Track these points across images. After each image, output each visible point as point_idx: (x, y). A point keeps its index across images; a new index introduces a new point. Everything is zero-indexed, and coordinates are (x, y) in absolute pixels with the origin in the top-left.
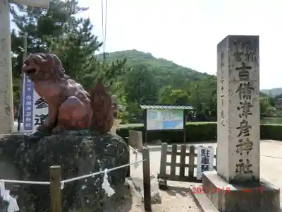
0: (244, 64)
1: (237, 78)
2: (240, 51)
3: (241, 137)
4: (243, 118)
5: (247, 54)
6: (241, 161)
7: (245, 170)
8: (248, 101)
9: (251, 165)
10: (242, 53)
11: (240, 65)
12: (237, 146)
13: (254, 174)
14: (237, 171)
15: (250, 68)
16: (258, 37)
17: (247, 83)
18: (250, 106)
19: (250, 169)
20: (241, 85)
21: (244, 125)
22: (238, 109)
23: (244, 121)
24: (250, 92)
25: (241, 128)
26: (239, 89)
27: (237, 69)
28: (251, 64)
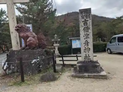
0: (85, 20)
1: (83, 25)
3: (85, 47)
4: (86, 39)
5: (86, 16)
6: (86, 55)
7: (88, 58)
8: (88, 33)
9: (90, 57)
10: (84, 16)
11: (83, 20)
12: (84, 50)
14: (85, 59)
15: (88, 21)
16: (91, 8)
17: (87, 26)
18: (88, 35)
20: (85, 27)
21: (87, 42)
22: (84, 36)
23: (86, 41)
24: (88, 29)
25: (85, 43)
26: (84, 29)
27: (83, 22)
28: (88, 19)
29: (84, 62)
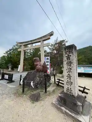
1: (66, 60)
3: (68, 80)
5: (70, 52)
6: (68, 88)
8: (70, 67)
9: (72, 91)
10: (67, 51)
11: (67, 55)
12: (67, 82)
13: (73, 94)
14: (67, 91)
15: (71, 56)
17: (69, 61)
18: (71, 69)
20: (68, 62)
22: (67, 70)
23: (69, 74)
24: (71, 64)
25: (68, 76)
26: (67, 63)
27: (66, 57)
28: (71, 54)
29: (66, 94)
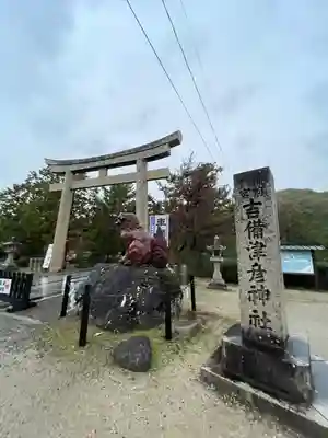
0: (252, 201)
1: (245, 216)
2: (246, 188)
3: (253, 283)
4: (256, 260)
5: (255, 190)
6: (255, 311)
7: (262, 325)
8: (259, 240)
9: (269, 321)
10: (249, 190)
11: (247, 202)
12: (249, 292)
13: (274, 334)
14: (251, 323)
15: (260, 203)
17: (256, 220)
18: (262, 246)
19: (268, 324)
20: (250, 223)
21: (256, 268)
22: (248, 249)
23: (256, 264)
24: (262, 230)
25: (253, 271)
26: (248, 227)
27: (244, 206)
28: (261, 199)
